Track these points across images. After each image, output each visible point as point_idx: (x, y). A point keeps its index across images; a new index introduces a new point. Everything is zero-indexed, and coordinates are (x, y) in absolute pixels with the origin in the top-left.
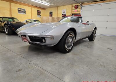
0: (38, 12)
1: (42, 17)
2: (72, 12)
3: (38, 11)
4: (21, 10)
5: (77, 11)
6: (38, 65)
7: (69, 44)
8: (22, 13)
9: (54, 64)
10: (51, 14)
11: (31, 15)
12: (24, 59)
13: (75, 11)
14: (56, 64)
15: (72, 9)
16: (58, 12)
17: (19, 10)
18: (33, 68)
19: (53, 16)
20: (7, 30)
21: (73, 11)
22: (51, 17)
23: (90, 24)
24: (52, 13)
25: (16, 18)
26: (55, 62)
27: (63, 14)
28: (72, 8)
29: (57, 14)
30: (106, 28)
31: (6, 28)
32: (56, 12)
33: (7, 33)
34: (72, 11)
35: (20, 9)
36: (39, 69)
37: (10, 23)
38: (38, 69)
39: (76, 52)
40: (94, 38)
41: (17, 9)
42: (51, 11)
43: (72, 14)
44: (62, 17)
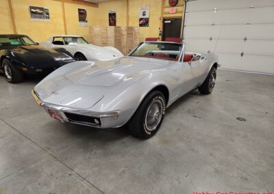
0: (80, 13)
1: (91, 28)
2: (163, 13)
3: (79, 10)
4: (38, 11)
5: (176, 12)
6: (87, 179)
7: (153, 119)
8: (40, 18)
9: (120, 175)
10: (112, 18)
11: (63, 23)
12: (57, 163)
13: (171, 12)
14: (124, 172)
15: (163, 7)
16: (130, 14)
17: (32, 12)
18: (78, 188)
19: (117, 24)
20: (8, 70)
21: (167, 10)
22: (113, 27)
23: (202, 58)
24: (114, 14)
25: (27, 37)
26: (122, 168)
27: (141, 19)
28: (163, 4)
29: (128, 17)
30: (242, 55)
31: (6, 67)
32: (126, 14)
33: (9, 77)
34: (162, 10)
35: (35, 8)
36: (91, 189)
37: (14, 53)
38: (88, 190)
39: (168, 133)
40: (211, 87)
41: (27, 8)
42: (113, 11)
43: (164, 20)
44: (141, 25)
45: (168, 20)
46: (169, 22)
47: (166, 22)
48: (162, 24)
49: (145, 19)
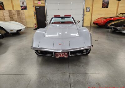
2: (34, 4)
13: (39, 4)
16: (14, 3)
21: (36, 2)
27: (22, 6)
34: (34, 2)
43: (36, 7)
44: (22, 9)
45: (38, 7)
46: (39, 8)
47: (37, 8)
48: (35, 9)
49: (24, 6)
